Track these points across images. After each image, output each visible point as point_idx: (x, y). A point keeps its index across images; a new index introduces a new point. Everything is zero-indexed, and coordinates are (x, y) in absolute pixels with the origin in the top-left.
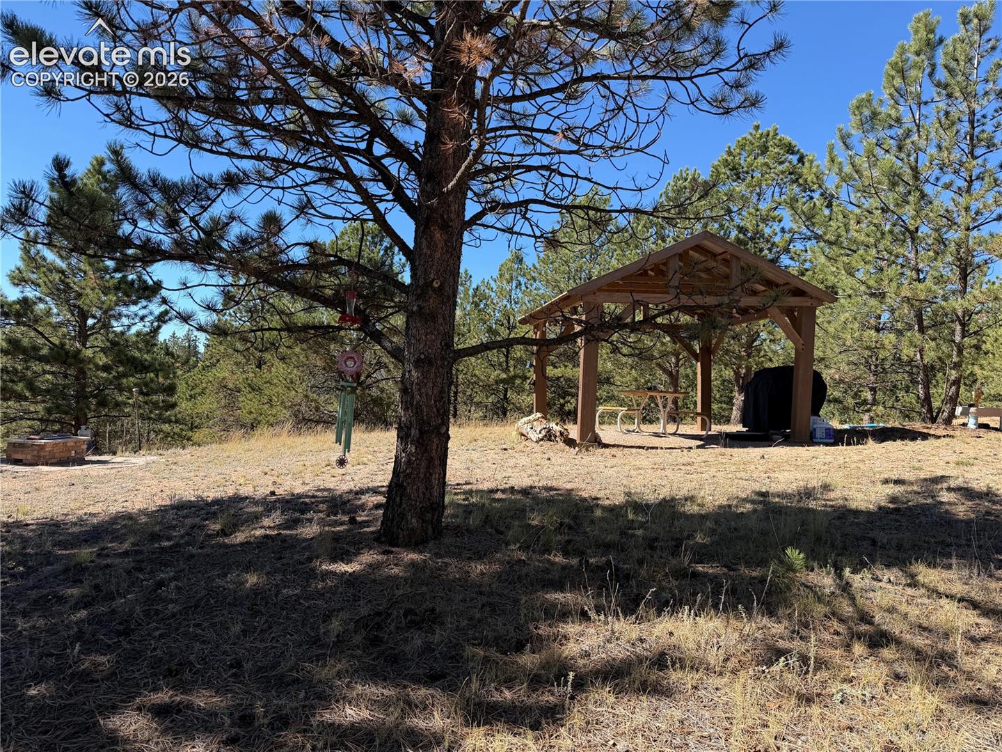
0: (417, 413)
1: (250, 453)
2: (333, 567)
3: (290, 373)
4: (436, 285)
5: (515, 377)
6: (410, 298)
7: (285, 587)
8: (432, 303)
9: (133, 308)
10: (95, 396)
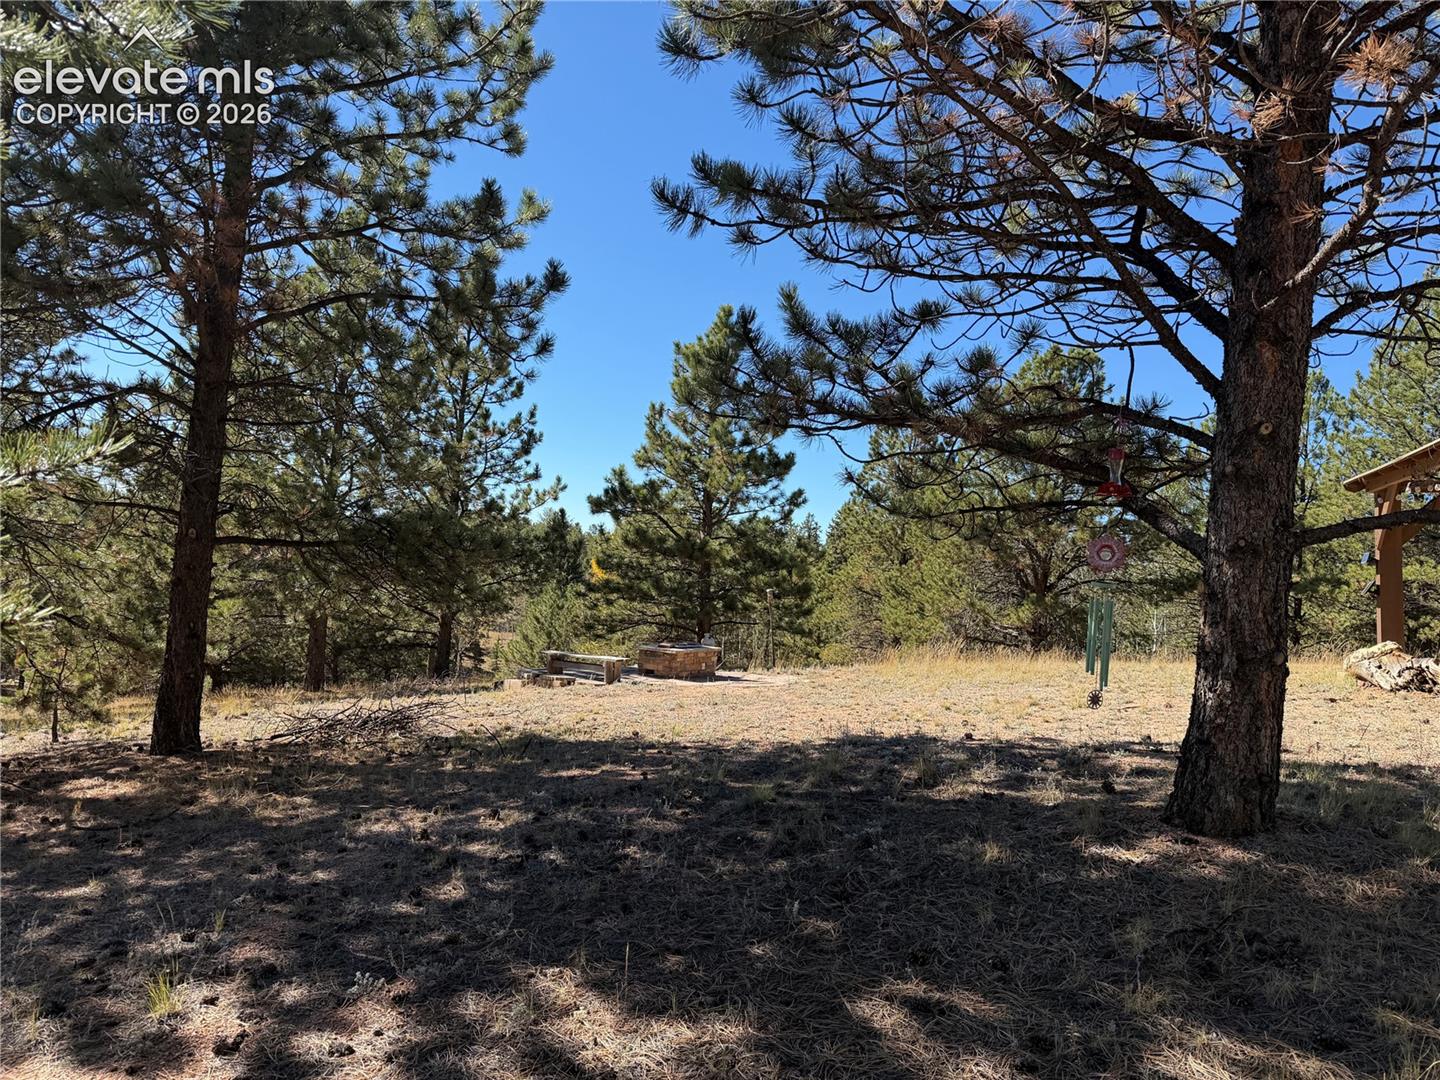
0: (1233, 631)
1: (913, 679)
2: (1108, 851)
3: (949, 572)
4: (1264, 431)
5: (1317, 581)
6: (1219, 454)
7: (1041, 871)
8: (1258, 459)
9: (763, 489)
10: (721, 598)
